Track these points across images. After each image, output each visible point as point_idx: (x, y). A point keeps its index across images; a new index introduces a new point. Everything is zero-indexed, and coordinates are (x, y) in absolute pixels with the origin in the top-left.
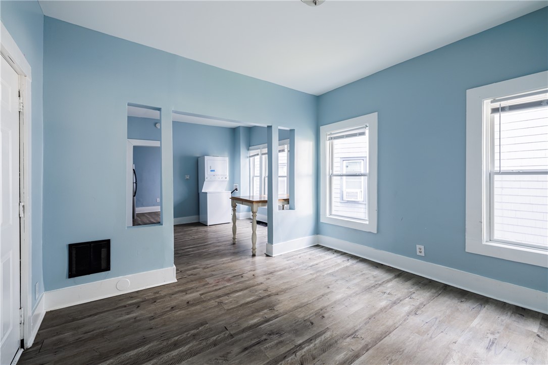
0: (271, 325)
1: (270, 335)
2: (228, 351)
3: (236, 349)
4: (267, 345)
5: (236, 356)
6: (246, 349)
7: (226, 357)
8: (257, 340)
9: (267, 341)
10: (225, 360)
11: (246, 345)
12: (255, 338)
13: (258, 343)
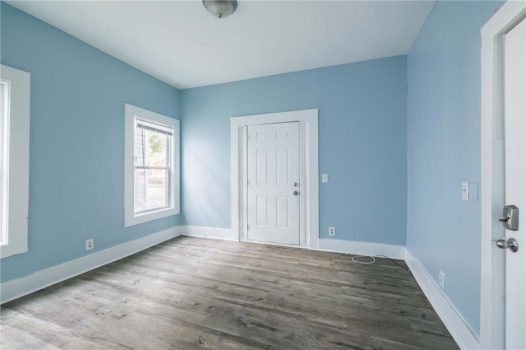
0: (230, 329)
1: (244, 324)
2: (285, 339)
3: (278, 335)
4: (258, 320)
5: (284, 331)
6: (272, 329)
7: (290, 336)
8: (258, 328)
9: (252, 322)
10: (294, 335)
11: (269, 332)
12: (257, 330)
13: (260, 325)
